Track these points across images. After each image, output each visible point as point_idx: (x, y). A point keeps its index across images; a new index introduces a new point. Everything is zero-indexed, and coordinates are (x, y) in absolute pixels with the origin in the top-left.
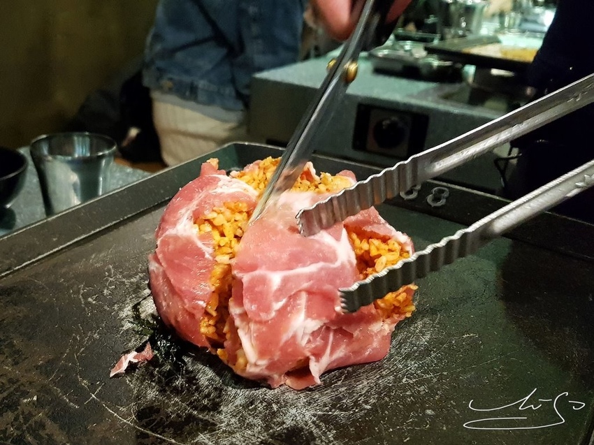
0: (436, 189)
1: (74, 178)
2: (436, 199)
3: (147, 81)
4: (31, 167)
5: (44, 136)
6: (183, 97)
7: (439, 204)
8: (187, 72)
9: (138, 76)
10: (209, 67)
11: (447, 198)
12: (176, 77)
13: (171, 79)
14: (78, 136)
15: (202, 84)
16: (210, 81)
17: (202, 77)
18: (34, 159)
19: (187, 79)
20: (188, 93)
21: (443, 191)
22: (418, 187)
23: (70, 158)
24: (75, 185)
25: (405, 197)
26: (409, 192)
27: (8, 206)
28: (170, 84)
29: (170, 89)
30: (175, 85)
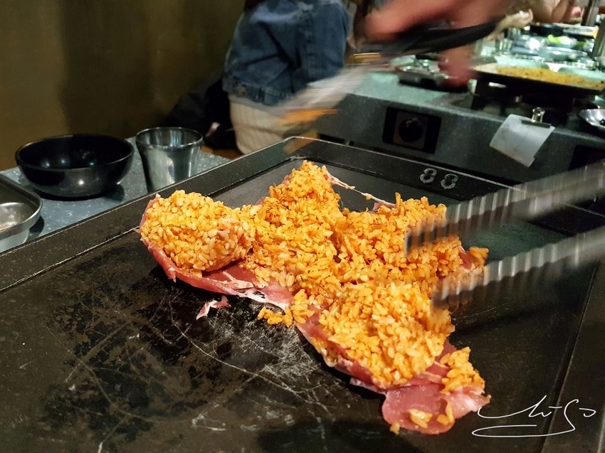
0: (448, 175)
1: (170, 162)
2: (448, 183)
3: (225, 87)
4: (136, 153)
5: (147, 130)
6: (253, 99)
7: (450, 187)
8: (257, 80)
9: (219, 83)
10: (274, 77)
11: (456, 182)
12: (248, 84)
13: (244, 86)
14: (173, 130)
15: (268, 90)
16: (274, 88)
17: (268, 85)
18: (138, 148)
19: (256, 86)
20: (257, 97)
21: (453, 177)
22: (434, 174)
23: (166, 147)
24: (170, 168)
25: (424, 181)
26: (427, 177)
27: (118, 183)
28: (243, 89)
29: (244, 93)
30: (247, 90)
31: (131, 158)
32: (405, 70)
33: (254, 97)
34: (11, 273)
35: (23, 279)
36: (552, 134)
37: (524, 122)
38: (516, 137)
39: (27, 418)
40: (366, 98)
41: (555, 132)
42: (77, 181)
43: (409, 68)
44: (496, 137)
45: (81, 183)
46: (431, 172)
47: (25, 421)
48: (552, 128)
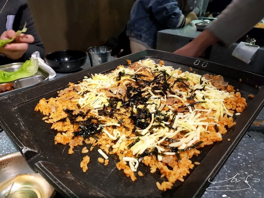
0: (205, 62)
2: (204, 65)
3: (128, 34)
4: (88, 57)
5: (91, 47)
6: (137, 39)
7: (205, 67)
8: (139, 31)
11: (207, 65)
12: (136, 32)
13: (134, 33)
14: (101, 47)
15: (143, 35)
17: (144, 33)
19: (139, 33)
21: (207, 63)
22: (199, 62)
23: (98, 53)
24: (100, 61)
25: (195, 65)
26: (196, 63)
27: (81, 67)
28: (134, 35)
29: (134, 36)
30: (135, 35)
31: (86, 58)
32: (199, 25)
33: (138, 38)
34: (43, 91)
35: (47, 93)
36: (258, 50)
37: (247, 45)
38: (243, 51)
39: (47, 130)
40: (182, 36)
41: (260, 49)
42: (67, 66)
43: (201, 24)
44: (234, 51)
45: (68, 67)
46: (198, 61)
47: (46, 131)
48: (259, 47)
